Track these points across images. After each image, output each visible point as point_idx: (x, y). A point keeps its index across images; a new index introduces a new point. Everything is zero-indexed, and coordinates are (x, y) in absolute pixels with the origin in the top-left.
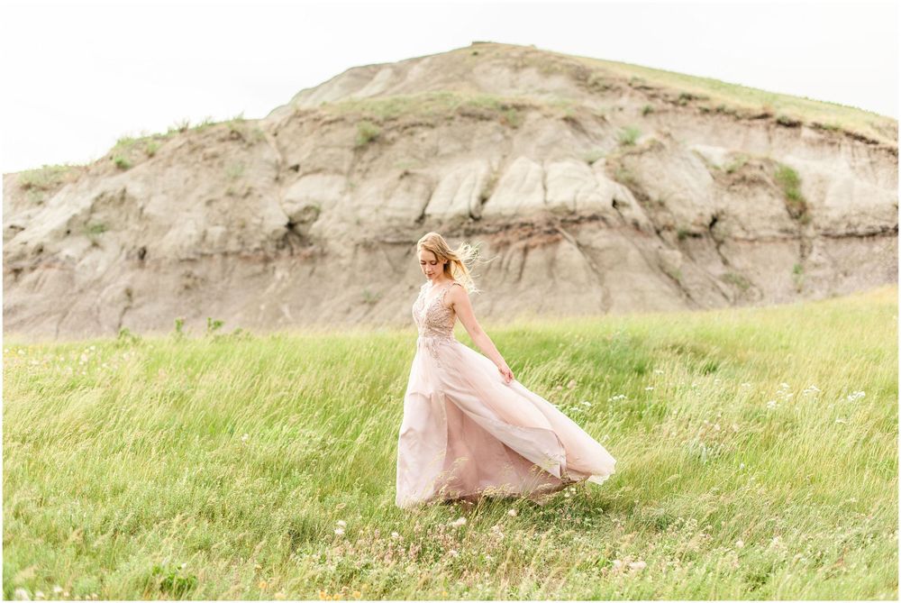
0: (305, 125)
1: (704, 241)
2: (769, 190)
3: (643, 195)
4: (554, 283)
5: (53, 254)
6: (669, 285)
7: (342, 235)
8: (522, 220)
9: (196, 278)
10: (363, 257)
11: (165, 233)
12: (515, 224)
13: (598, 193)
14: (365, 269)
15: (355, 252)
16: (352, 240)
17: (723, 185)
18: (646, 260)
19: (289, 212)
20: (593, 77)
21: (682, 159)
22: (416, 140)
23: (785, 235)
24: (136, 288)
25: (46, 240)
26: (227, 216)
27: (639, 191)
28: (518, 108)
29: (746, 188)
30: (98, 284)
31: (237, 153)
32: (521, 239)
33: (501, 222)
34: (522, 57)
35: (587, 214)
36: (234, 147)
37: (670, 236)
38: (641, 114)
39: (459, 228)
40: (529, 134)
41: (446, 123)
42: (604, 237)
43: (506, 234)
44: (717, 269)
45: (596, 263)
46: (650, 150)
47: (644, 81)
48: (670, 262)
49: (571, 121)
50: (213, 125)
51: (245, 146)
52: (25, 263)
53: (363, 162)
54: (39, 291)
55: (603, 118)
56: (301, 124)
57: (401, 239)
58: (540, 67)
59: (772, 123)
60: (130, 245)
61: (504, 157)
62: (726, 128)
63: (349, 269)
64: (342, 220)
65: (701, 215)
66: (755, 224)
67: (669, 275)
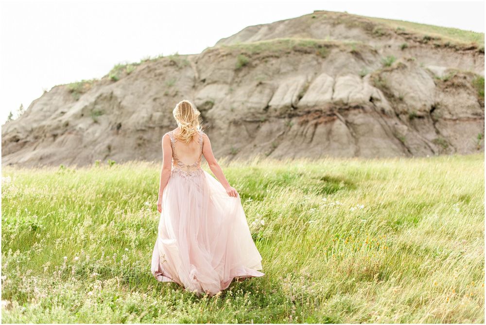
0: (211, 58)
1: (426, 120)
2: (468, 91)
3: (390, 94)
4: (329, 143)
5: (73, 127)
6: (396, 145)
7: (223, 117)
8: (317, 108)
9: (144, 140)
10: (233, 129)
11: (131, 115)
12: (313, 111)
13: (362, 94)
14: (234, 135)
15: (229, 126)
16: (228, 119)
17: (441, 88)
18: (385, 130)
19: (197, 105)
20: (376, 28)
21: (417, 73)
22: (268, 65)
23: (475, 117)
24: (114, 145)
25: (71, 119)
26: (164, 107)
27: (388, 92)
28: (328, 46)
29: (454, 90)
30: (94, 143)
31: (173, 73)
32: (314, 119)
33: (307, 110)
34: (338, 18)
35: (353, 105)
36: (171, 70)
37: (404, 118)
38: (400, 49)
39: (285, 113)
40: (331, 61)
41: (286, 55)
42: (361, 118)
43: (307, 116)
44: (432, 136)
45: (355, 132)
46: (397, 69)
47: (404, 30)
48: (401, 132)
49: (355, 53)
50: (162, 57)
51: (177, 69)
52: (59, 132)
53: (238, 77)
54: (63, 146)
55: (376, 52)
56: (210, 57)
57: (255, 119)
58: (346, 23)
59: (476, 52)
60: (113, 123)
61: (316, 74)
62: (449, 56)
63: (225, 136)
64: (224, 109)
65: (425, 105)
66: (458, 110)
67: (399, 139)
